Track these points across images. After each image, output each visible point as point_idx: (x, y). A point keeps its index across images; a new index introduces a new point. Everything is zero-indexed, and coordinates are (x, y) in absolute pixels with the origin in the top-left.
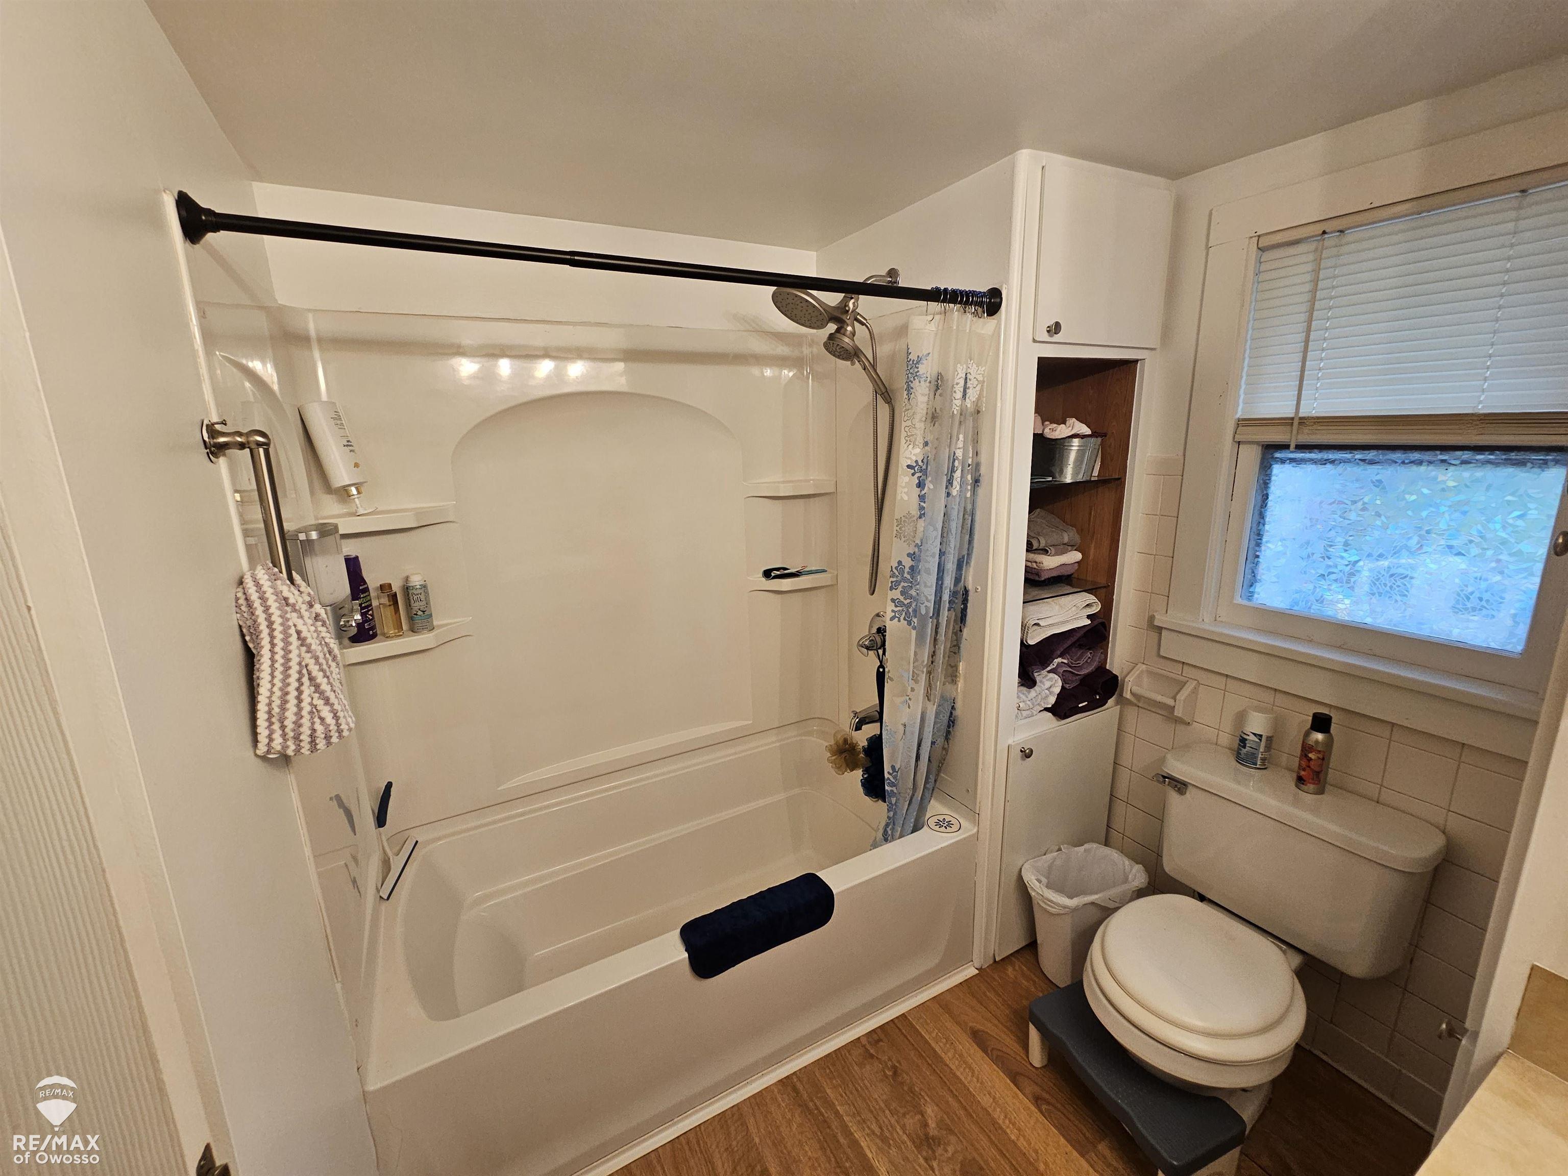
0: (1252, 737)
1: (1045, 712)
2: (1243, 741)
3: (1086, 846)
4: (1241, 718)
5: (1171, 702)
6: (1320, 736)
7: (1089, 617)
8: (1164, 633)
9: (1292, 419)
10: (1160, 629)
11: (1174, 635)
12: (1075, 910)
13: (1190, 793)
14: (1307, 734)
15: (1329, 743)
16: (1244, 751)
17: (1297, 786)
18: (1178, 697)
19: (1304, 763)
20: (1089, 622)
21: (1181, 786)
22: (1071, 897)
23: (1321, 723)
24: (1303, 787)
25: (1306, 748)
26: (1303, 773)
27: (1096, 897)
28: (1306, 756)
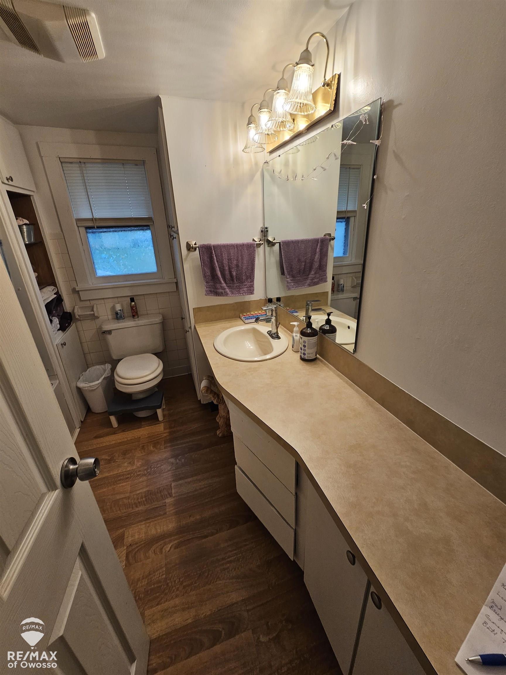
0: (119, 311)
1: (59, 331)
2: (117, 314)
3: (88, 370)
4: (113, 308)
5: (93, 313)
6: (133, 303)
7: (55, 294)
8: (80, 293)
9: (92, 219)
10: (78, 291)
11: (83, 292)
12: (101, 383)
13: (113, 332)
14: (131, 304)
15: (135, 304)
16: (119, 316)
17: (133, 318)
18: (94, 310)
19: (133, 312)
20: (56, 296)
21: (109, 332)
22: (98, 380)
23: (132, 300)
24: (135, 317)
25: (132, 307)
26: (134, 314)
27: (104, 376)
28: (133, 309)
